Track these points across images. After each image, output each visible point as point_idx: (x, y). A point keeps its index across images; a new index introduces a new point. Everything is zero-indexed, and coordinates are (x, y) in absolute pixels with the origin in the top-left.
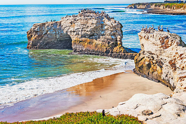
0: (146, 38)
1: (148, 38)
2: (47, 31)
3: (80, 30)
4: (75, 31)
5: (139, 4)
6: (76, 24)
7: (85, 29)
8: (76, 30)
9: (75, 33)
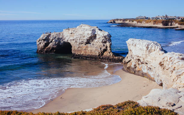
0: (134, 45)
1: (135, 45)
2: (52, 40)
3: (78, 39)
4: (74, 40)
5: (117, 20)
6: (75, 34)
7: (83, 38)
8: (75, 38)
9: (74, 41)
